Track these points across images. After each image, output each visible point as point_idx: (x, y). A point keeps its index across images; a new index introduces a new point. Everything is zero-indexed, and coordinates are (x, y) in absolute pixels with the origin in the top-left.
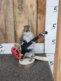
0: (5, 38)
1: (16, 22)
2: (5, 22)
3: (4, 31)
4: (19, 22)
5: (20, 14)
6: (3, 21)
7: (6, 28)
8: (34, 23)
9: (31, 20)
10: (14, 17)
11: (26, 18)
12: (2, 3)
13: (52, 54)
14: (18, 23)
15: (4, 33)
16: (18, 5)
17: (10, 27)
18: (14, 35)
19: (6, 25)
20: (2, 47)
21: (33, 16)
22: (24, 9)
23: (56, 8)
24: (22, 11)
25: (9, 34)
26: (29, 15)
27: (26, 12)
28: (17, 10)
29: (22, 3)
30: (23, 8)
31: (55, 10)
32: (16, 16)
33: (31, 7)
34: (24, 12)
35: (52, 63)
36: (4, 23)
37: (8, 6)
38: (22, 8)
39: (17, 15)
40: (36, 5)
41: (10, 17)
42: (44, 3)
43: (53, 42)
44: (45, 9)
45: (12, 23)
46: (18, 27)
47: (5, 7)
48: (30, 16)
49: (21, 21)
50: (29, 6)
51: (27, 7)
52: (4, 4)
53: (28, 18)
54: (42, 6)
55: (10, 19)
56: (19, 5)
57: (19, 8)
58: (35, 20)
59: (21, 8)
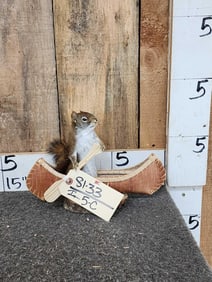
0: (23, 137)
1: (64, 76)
2: (25, 76)
3: (20, 111)
4: (75, 77)
5: (76, 47)
6: (18, 72)
7: (28, 98)
8: (130, 79)
9: (116, 69)
10: (58, 58)
11: (99, 61)
12: (14, 10)
13: (194, 188)
14: (70, 81)
15: (19, 119)
16: (69, 17)
17: (43, 94)
18: (57, 123)
19: (26, 89)
20: (15, 167)
21: (123, 54)
22: (93, 28)
23: (207, 22)
24: (84, 37)
25: (38, 121)
26: (109, 49)
27: (100, 40)
28: (67, 35)
29: (84, 7)
30: (90, 24)
31: (203, 28)
32: (64, 55)
33: (117, 21)
34: (90, 40)
35: (195, 223)
36: (19, 82)
37: (36, 19)
38: (84, 25)
39: (67, 52)
40: (136, 13)
41: (40, 60)
42: (162, 7)
43: (198, 144)
44: (167, 27)
45: (51, 81)
46: (70, 96)
47: (23, 23)
48: (112, 54)
49: (81, 72)
50: (111, 20)
51: (103, 23)
52: (18, 13)
53: (105, 61)
54: (155, 18)
55: (43, 67)
56: (75, 16)
57: (73, 26)
58: (130, 67)
59: (80, 26)
